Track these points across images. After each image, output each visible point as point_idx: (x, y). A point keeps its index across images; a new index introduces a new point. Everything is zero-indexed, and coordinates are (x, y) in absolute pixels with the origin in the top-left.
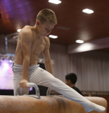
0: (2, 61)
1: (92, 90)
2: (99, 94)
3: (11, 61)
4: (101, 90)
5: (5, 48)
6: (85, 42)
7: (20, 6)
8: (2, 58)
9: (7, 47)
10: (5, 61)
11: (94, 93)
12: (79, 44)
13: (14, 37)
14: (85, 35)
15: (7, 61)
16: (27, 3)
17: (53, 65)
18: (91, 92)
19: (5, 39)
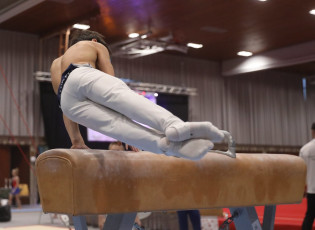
1: (269, 143)
2: (282, 150)
4: (287, 143)
6: (255, 54)
11: (271, 149)
12: (245, 59)
13: (124, 48)
14: (255, 42)
17: (195, 97)
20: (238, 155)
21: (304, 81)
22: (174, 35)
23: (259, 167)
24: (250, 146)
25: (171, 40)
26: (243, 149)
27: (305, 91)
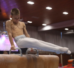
0: (1, 35)
3: (6, 35)
5: (3, 28)
6: (47, 25)
7: (12, 5)
8: (2, 33)
9: (4, 28)
10: (3, 35)
11: (52, 53)
12: (44, 26)
14: (47, 21)
15: (5, 35)
16: (15, 4)
18: (50, 52)
19: (3, 23)
20: (39, 55)
21: (61, 33)
22: (24, 19)
23: (46, 59)
24: (46, 52)
25: (23, 20)
26: (44, 53)
27: (61, 36)
